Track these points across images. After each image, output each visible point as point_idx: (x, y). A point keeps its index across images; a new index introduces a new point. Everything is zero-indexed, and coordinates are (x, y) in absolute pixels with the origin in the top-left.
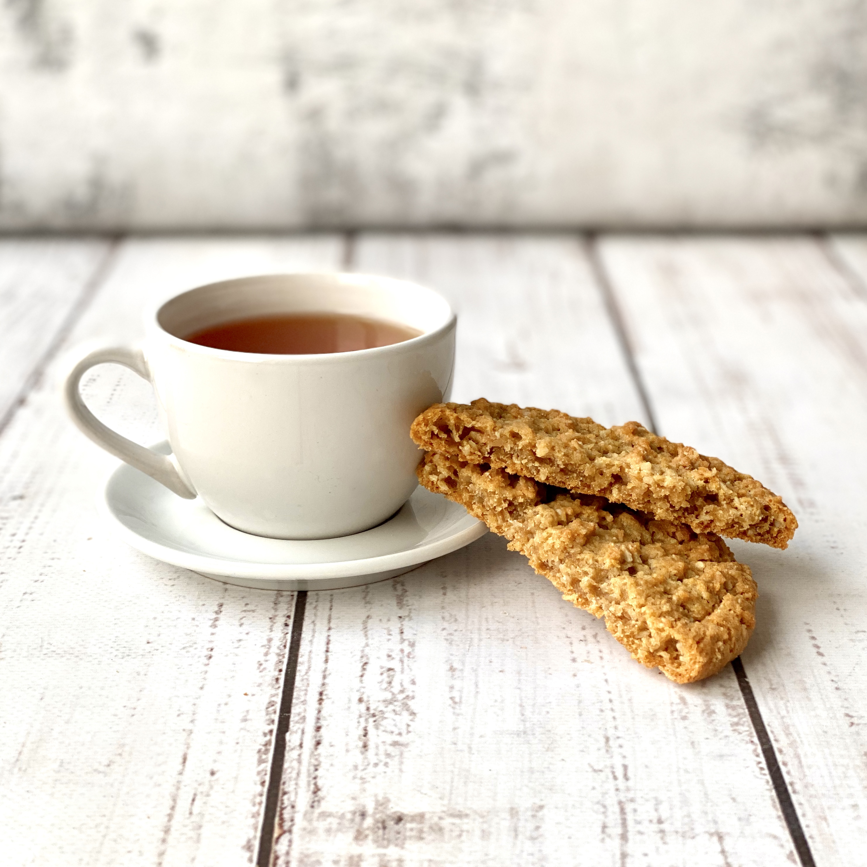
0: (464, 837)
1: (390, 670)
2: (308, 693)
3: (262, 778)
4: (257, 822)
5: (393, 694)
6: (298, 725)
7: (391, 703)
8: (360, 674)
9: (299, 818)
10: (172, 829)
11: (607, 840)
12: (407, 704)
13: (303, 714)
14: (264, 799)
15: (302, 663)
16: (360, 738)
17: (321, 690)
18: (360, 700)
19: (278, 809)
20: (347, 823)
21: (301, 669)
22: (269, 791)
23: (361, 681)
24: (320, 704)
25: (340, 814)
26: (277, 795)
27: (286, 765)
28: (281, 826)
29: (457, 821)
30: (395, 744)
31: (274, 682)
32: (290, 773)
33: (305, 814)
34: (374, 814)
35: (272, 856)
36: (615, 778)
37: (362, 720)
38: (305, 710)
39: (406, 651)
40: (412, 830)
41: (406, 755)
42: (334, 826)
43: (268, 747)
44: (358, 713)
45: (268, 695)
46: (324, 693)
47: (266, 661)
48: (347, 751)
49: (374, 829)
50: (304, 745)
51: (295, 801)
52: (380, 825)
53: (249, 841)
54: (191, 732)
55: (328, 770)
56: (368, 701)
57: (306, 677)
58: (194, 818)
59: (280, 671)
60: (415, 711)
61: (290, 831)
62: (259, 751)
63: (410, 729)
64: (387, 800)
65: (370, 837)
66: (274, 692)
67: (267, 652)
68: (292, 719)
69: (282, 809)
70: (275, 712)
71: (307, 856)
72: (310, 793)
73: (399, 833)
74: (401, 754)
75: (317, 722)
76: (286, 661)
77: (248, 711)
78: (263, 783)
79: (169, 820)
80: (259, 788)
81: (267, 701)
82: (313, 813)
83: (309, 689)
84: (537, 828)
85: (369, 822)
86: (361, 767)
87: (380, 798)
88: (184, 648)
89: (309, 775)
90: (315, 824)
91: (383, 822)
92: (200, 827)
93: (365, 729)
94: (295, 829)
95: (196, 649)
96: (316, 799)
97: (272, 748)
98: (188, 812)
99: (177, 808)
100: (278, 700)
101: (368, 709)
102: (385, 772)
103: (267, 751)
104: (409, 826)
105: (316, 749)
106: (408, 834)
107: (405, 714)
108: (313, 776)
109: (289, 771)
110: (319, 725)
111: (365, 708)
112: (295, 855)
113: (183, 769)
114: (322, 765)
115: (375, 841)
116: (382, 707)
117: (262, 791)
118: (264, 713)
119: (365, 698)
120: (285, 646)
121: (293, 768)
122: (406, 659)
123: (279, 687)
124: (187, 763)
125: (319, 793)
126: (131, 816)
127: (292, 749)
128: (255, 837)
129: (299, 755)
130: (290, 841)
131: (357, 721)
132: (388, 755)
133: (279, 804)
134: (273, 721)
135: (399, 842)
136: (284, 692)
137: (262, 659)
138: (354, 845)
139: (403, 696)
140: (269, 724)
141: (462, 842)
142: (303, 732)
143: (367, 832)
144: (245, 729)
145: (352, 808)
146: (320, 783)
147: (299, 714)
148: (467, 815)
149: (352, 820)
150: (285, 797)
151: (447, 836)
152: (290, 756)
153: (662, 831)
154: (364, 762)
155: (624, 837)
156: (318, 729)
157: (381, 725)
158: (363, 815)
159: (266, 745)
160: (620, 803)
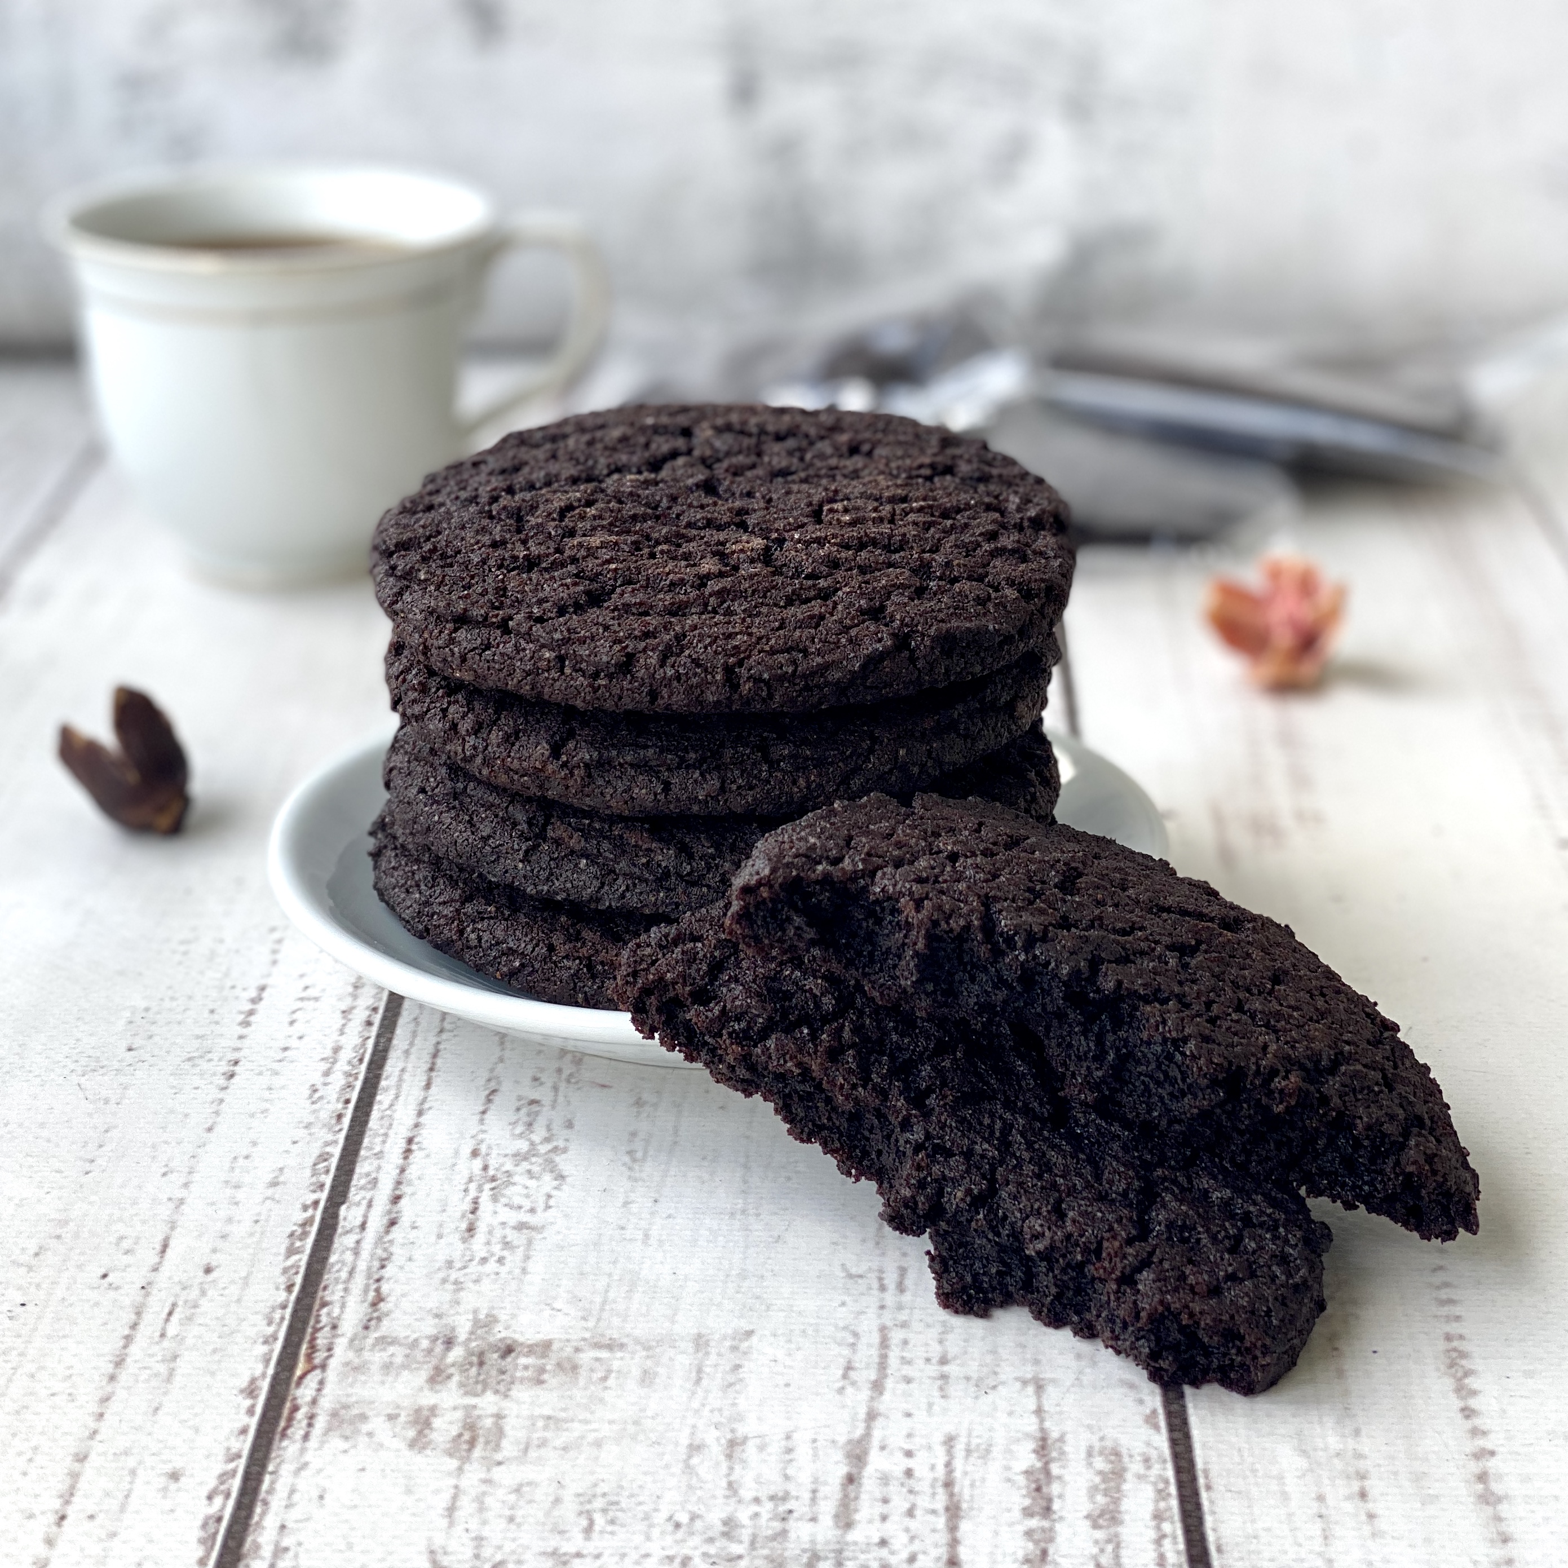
0: (611, 1382)
1: (533, 1102)
2: (389, 1141)
3: (289, 1279)
4: (272, 1351)
5: (532, 1144)
6: (363, 1193)
7: (525, 1159)
8: (481, 1109)
9: (341, 1345)
10: (129, 1360)
11: (850, 1390)
12: (552, 1161)
13: (374, 1175)
14: (288, 1312)
15: (386, 1089)
16: (463, 1216)
17: (410, 1135)
18: (475, 1153)
19: (309, 1330)
20: (419, 1356)
21: (383, 1099)
22: (298, 1300)
23: (482, 1121)
24: (406, 1158)
25: (411, 1340)
26: (309, 1309)
27: (333, 1258)
28: (309, 1357)
29: (604, 1354)
30: (521, 1226)
31: (334, 1121)
32: (338, 1271)
33: (352, 1340)
34: (469, 1340)
35: (288, 1405)
36: (883, 1288)
37: (473, 1187)
38: (379, 1168)
39: (566, 1073)
40: (526, 1368)
41: (537, 1245)
42: (399, 1360)
43: (308, 1229)
44: (466, 1174)
45: (320, 1143)
46: (416, 1140)
47: (325, 1084)
48: (440, 1236)
49: (463, 1367)
50: (368, 1225)
51: (338, 1318)
52: (475, 1359)
53: (253, 1381)
54: (182, 1201)
55: (401, 1268)
56: (488, 1155)
57: (388, 1112)
58: (166, 1344)
59: (347, 1101)
60: (565, 1173)
61: (323, 1367)
62: (292, 1235)
63: (552, 1202)
64: (492, 1320)
65: (456, 1379)
66: (330, 1137)
67: (329, 1069)
68: (354, 1182)
69: (316, 1330)
70: (327, 1172)
71: (346, 1407)
72: (366, 1304)
73: (503, 1373)
74: (530, 1242)
75: (396, 1189)
76: (358, 1085)
77: (281, 1170)
78: (289, 1288)
79: (125, 1347)
80: (283, 1295)
81: (316, 1153)
82: (365, 1337)
83: (391, 1133)
84: (737, 1367)
85: (456, 1353)
86: (458, 1265)
87: (482, 1316)
88: (189, 1059)
89: (369, 1277)
90: (366, 1355)
91: (481, 1354)
92: (175, 1357)
93: (476, 1202)
94: (333, 1363)
95: (210, 1060)
96: (375, 1315)
97: (314, 1229)
98: (158, 1334)
99: (141, 1327)
100: (336, 1151)
101: (485, 1168)
102: (497, 1274)
103: (305, 1234)
104: (523, 1361)
105: (387, 1232)
106: (518, 1374)
107: (547, 1177)
108: (376, 1277)
109: (336, 1268)
110: (398, 1192)
111: (481, 1166)
112: (326, 1403)
113: (160, 1263)
114: (394, 1258)
115: (461, 1385)
116: (509, 1166)
117: (287, 1301)
118: (308, 1172)
119: (483, 1149)
120: (361, 1060)
121: (343, 1263)
122: (563, 1085)
123: (341, 1130)
124: (169, 1251)
125: (382, 1305)
126: (64, 1337)
127: (347, 1232)
128: (264, 1375)
129: (358, 1242)
130: (321, 1383)
131: (463, 1187)
132: (507, 1245)
133: (312, 1322)
134: (322, 1186)
135: (502, 1388)
136: (347, 1138)
137: (317, 1079)
138: (426, 1392)
139: (549, 1147)
140: (314, 1191)
141: (606, 1388)
142: (370, 1205)
143: (452, 1370)
144: (273, 1199)
145: (432, 1331)
146: (385, 1288)
147: (368, 1175)
148: (622, 1346)
149: (429, 1351)
150: (325, 1311)
151: (582, 1382)
152: (343, 1242)
153: (944, 1377)
154: (463, 1256)
155: (878, 1387)
156: (396, 1199)
157: (503, 1196)
158: (449, 1343)
159: (303, 1225)
160: (883, 1329)
